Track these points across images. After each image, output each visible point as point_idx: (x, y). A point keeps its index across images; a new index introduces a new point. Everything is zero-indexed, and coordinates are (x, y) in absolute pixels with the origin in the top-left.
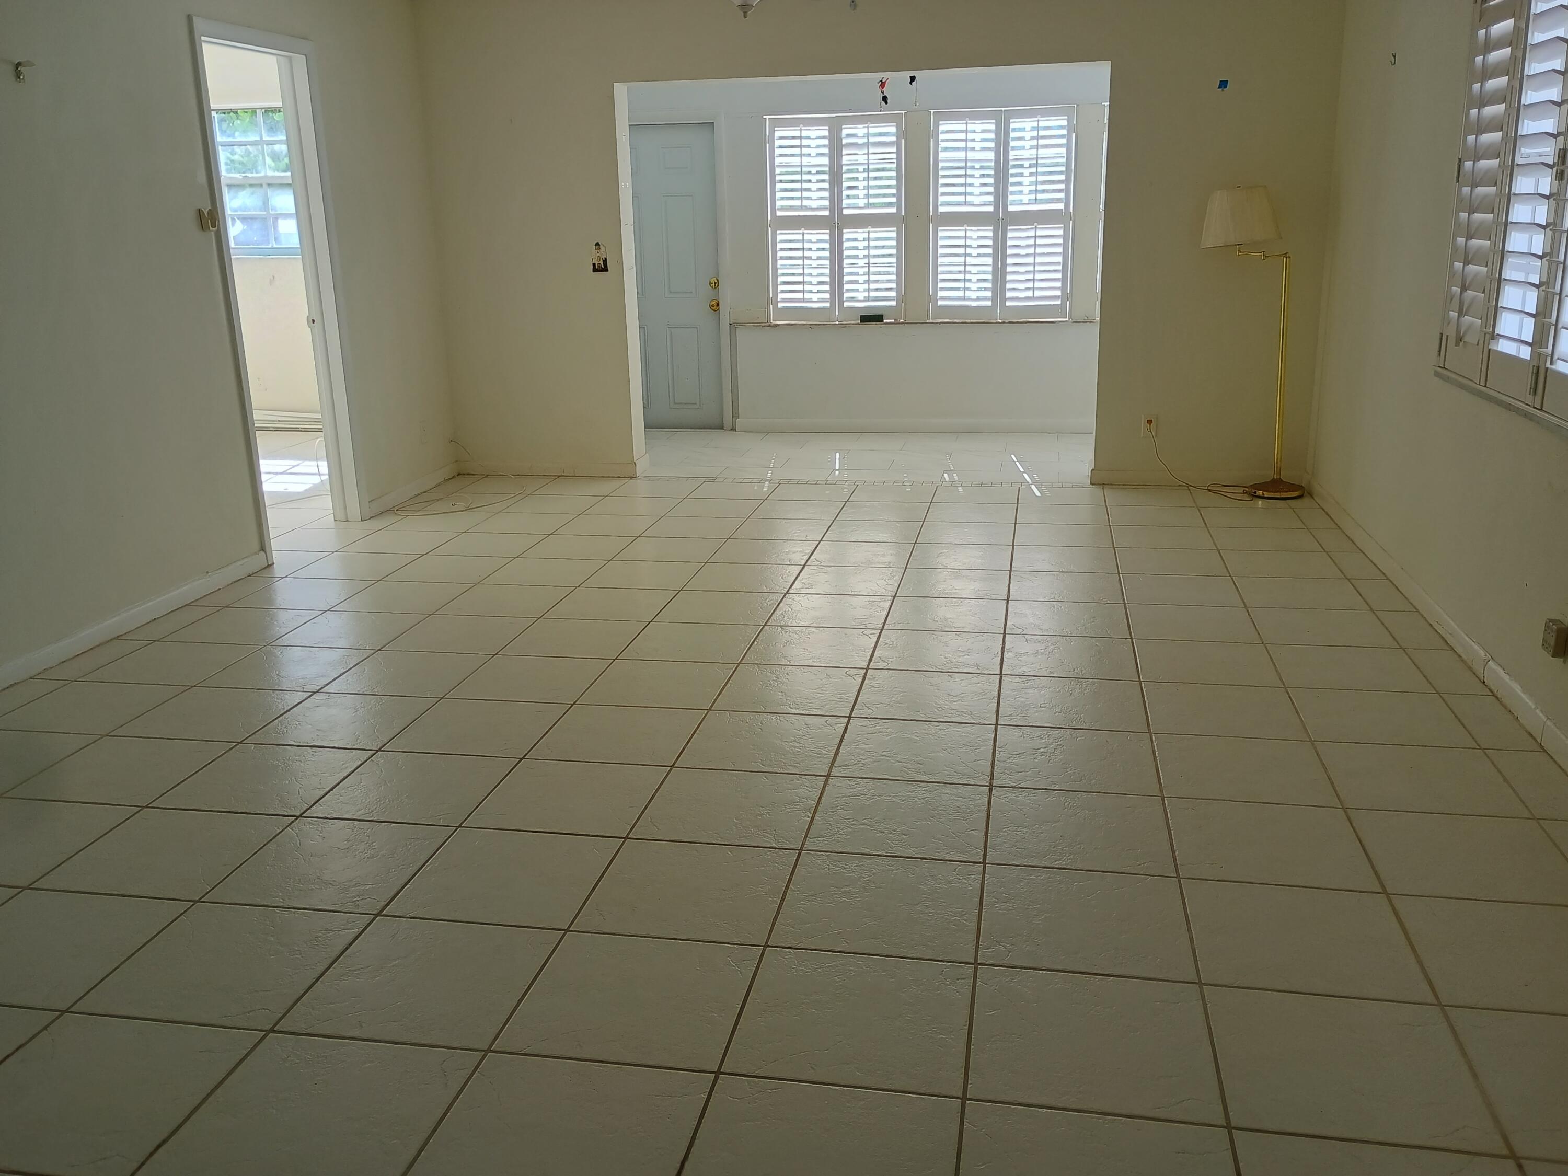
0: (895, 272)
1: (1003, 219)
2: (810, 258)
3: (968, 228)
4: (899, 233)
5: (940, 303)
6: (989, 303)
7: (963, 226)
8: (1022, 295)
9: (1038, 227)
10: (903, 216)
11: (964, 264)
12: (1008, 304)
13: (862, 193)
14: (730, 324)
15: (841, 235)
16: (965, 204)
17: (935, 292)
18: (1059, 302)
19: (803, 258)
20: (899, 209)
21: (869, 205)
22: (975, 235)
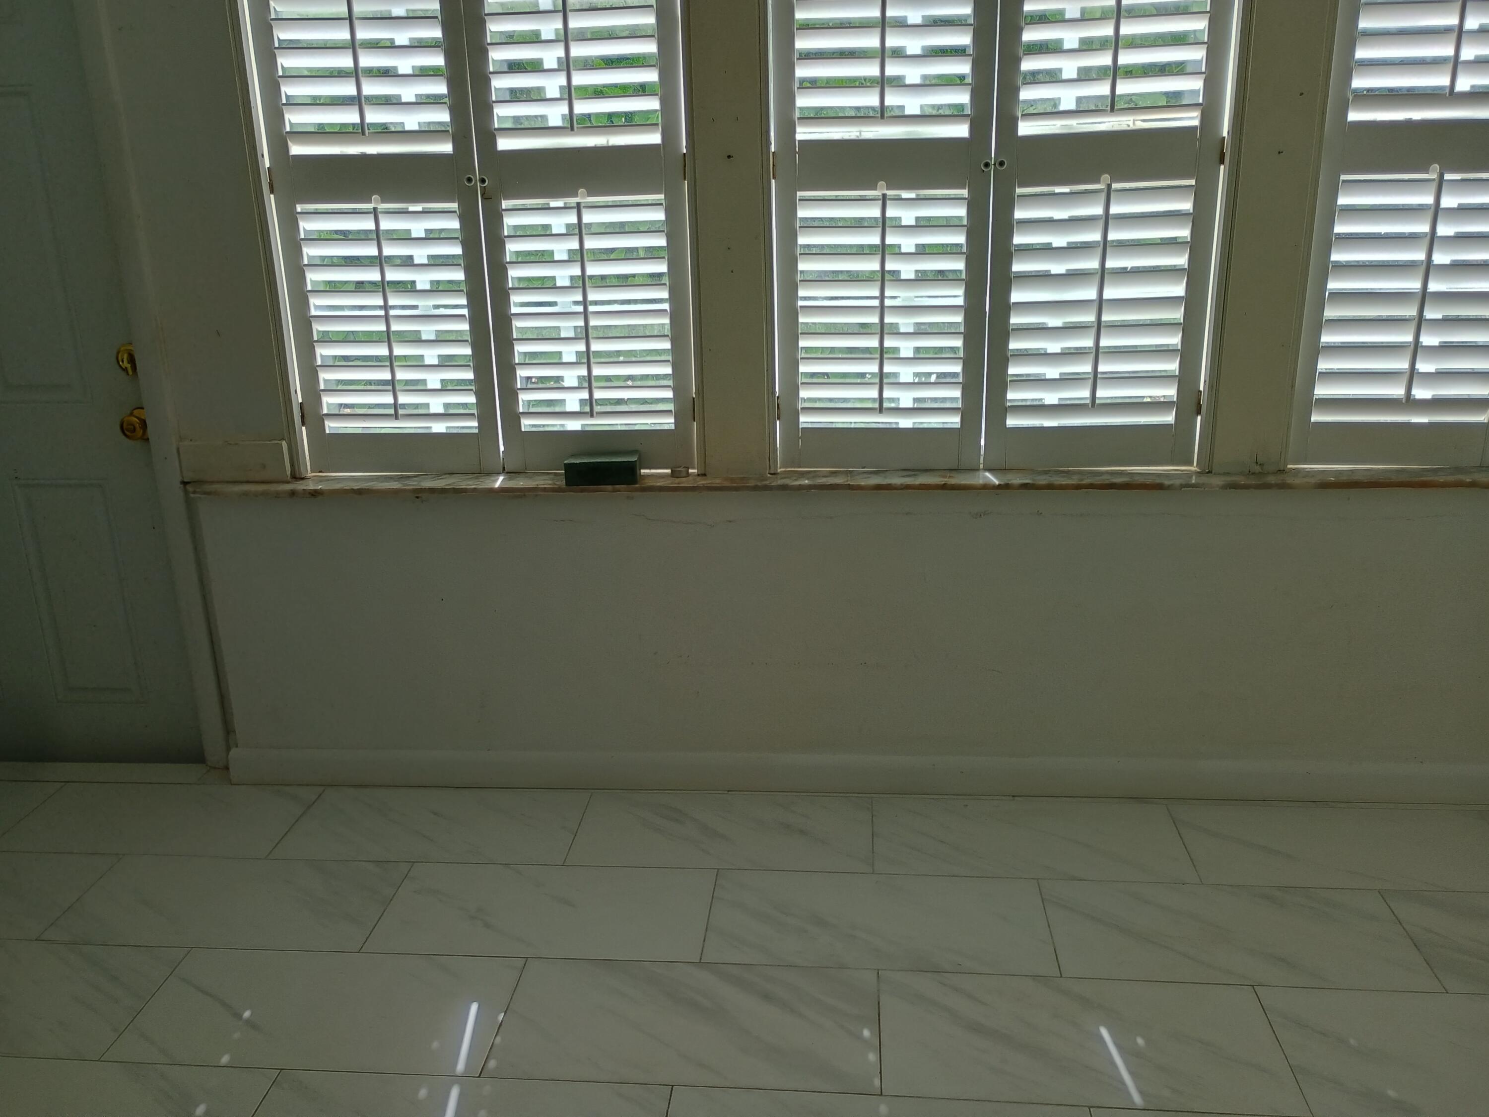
0: (667, 331)
1: (1002, 164)
2: (408, 287)
3: (890, 193)
4: (672, 210)
5: (805, 420)
6: (954, 421)
7: (874, 188)
8: (1051, 398)
9: (1115, 186)
10: (684, 154)
11: (876, 303)
12: (1012, 422)
13: (553, 85)
14: (185, 483)
15: (495, 218)
16: (882, 117)
17: (793, 388)
18: (1169, 418)
19: (382, 287)
20: (669, 134)
21: (573, 124)
22: (908, 216)
